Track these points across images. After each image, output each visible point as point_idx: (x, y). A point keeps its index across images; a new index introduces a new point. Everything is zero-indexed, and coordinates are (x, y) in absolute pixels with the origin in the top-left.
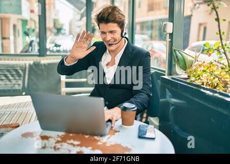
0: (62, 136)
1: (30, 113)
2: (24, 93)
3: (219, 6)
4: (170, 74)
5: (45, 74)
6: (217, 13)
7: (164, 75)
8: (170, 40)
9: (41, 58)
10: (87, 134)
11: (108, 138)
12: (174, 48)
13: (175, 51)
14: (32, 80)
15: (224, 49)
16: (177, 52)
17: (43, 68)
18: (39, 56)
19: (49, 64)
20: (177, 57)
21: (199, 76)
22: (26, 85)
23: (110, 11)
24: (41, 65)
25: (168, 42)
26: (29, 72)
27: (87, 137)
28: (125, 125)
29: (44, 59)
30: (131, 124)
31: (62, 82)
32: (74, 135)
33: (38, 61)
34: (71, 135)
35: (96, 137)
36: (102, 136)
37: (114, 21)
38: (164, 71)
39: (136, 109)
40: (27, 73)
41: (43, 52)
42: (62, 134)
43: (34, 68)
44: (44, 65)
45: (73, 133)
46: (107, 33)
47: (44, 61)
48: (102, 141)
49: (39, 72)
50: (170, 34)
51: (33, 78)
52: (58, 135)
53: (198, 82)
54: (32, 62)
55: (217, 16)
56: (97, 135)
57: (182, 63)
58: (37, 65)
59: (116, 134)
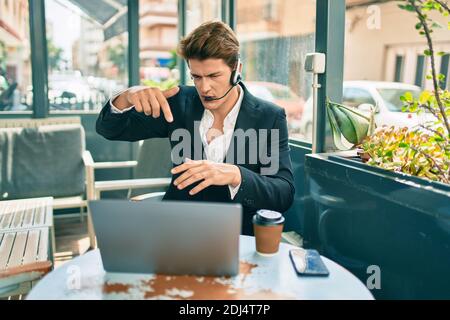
0: (152, 283)
1: (34, 235)
2: (6, 195)
3: (433, 29)
4: (321, 150)
5: (49, 153)
6: (429, 40)
7: (310, 152)
8: (319, 86)
9: (39, 122)
10: (199, 276)
11: (243, 280)
12: (329, 101)
13: (331, 108)
14: (23, 167)
15: (440, 105)
16: (336, 109)
17: (45, 141)
18: (34, 116)
19: (57, 133)
20: (337, 118)
21: (389, 154)
22: (9, 178)
23: (208, 35)
24: (40, 134)
25: (316, 90)
26: (15, 149)
27: (201, 280)
28: (262, 252)
29: (43, 124)
30: (274, 249)
31: (86, 169)
32: (174, 278)
33: (32, 127)
34: (168, 278)
35: (218, 280)
36: (228, 276)
37: (217, 56)
38: (310, 146)
39: (283, 220)
40: (10, 152)
41: (40, 108)
42: (149, 277)
43: (25, 141)
44: (47, 135)
45: (171, 275)
46: (204, 79)
47: (45, 127)
48: (232, 286)
49: (36, 150)
50: (319, 75)
51: (23, 162)
52: (143, 281)
53: (387, 166)
54: (19, 131)
55: (431, 46)
56: (220, 276)
57: (348, 130)
58: (30, 136)
59: (253, 270)
